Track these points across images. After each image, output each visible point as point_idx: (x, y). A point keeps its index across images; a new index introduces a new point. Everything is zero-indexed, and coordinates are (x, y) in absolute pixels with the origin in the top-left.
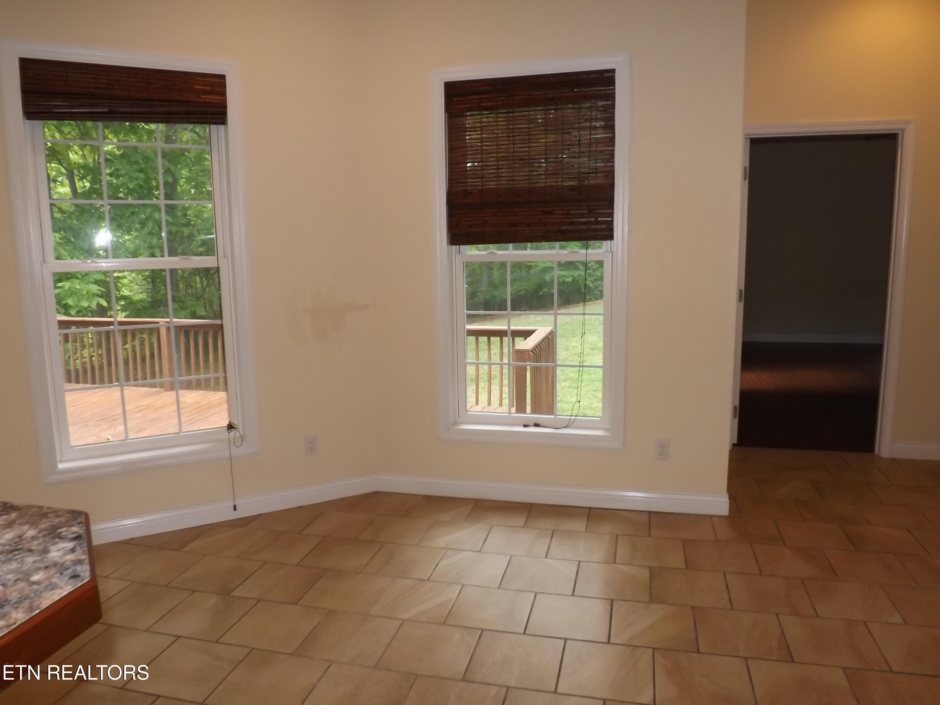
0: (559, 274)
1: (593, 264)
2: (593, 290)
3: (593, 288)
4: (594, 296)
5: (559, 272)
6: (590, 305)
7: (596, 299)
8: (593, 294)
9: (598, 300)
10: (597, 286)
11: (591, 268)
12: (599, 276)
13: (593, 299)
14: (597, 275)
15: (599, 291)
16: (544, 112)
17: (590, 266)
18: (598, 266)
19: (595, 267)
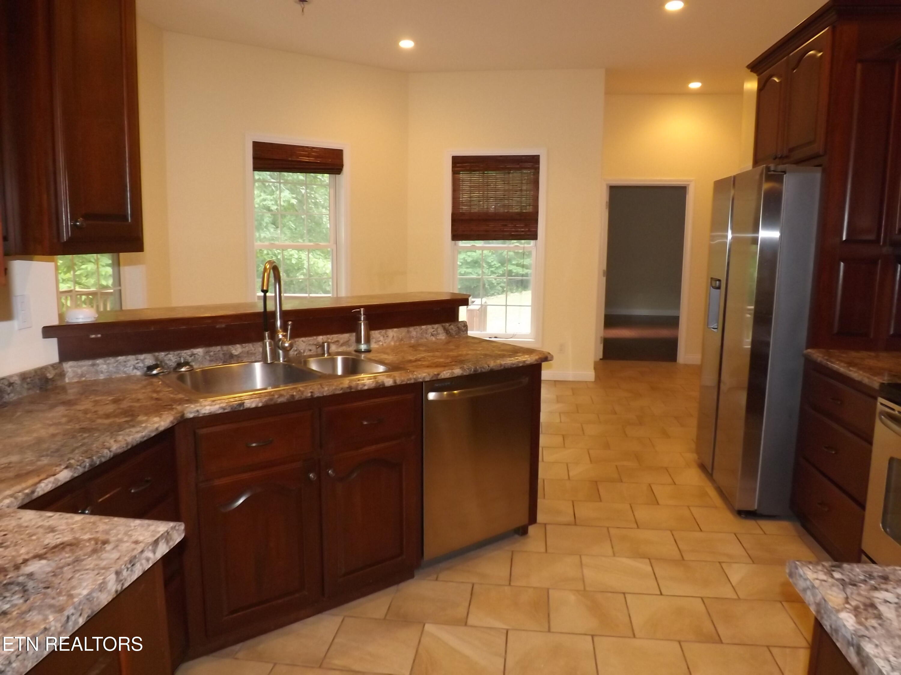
0: (465, 271)
1: (496, 263)
2: (495, 286)
3: (495, 284)
4: (497, 291)
5: (465, 270)
6: (493, 299)
7: (499, 294)
8: (495, 290)
9: (500, 294)
10: (499, 282)
11: (494, 266)
12: (500, 274)
13: (495, 294)
14: (499, 273)
15: (501, 287)
16: (503, 174)
17: (493, 264)
18: (500, 264)
19: (497, 266)
